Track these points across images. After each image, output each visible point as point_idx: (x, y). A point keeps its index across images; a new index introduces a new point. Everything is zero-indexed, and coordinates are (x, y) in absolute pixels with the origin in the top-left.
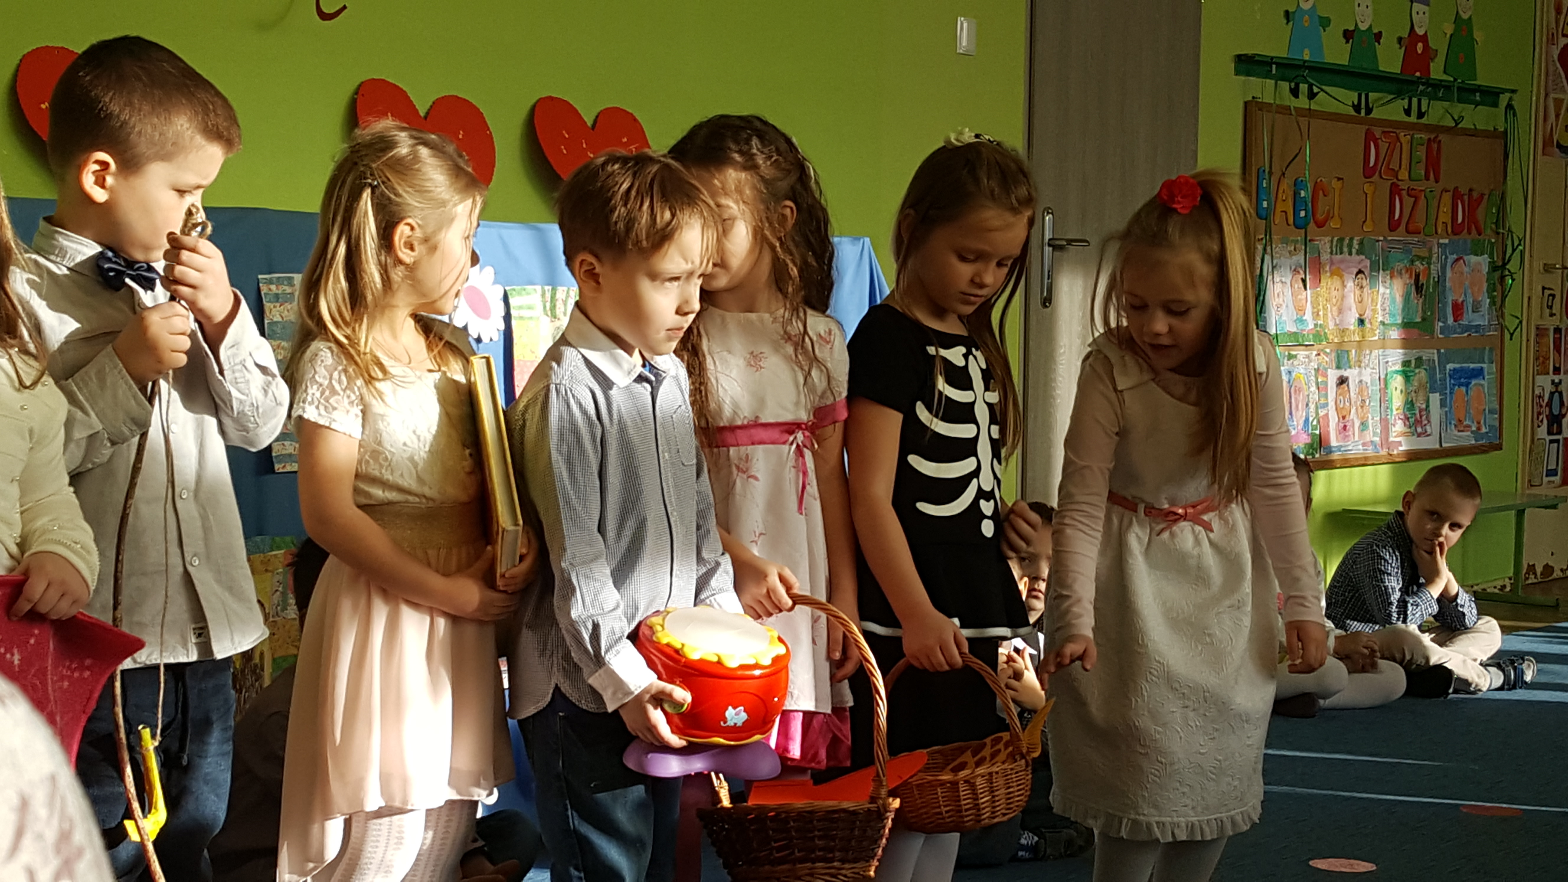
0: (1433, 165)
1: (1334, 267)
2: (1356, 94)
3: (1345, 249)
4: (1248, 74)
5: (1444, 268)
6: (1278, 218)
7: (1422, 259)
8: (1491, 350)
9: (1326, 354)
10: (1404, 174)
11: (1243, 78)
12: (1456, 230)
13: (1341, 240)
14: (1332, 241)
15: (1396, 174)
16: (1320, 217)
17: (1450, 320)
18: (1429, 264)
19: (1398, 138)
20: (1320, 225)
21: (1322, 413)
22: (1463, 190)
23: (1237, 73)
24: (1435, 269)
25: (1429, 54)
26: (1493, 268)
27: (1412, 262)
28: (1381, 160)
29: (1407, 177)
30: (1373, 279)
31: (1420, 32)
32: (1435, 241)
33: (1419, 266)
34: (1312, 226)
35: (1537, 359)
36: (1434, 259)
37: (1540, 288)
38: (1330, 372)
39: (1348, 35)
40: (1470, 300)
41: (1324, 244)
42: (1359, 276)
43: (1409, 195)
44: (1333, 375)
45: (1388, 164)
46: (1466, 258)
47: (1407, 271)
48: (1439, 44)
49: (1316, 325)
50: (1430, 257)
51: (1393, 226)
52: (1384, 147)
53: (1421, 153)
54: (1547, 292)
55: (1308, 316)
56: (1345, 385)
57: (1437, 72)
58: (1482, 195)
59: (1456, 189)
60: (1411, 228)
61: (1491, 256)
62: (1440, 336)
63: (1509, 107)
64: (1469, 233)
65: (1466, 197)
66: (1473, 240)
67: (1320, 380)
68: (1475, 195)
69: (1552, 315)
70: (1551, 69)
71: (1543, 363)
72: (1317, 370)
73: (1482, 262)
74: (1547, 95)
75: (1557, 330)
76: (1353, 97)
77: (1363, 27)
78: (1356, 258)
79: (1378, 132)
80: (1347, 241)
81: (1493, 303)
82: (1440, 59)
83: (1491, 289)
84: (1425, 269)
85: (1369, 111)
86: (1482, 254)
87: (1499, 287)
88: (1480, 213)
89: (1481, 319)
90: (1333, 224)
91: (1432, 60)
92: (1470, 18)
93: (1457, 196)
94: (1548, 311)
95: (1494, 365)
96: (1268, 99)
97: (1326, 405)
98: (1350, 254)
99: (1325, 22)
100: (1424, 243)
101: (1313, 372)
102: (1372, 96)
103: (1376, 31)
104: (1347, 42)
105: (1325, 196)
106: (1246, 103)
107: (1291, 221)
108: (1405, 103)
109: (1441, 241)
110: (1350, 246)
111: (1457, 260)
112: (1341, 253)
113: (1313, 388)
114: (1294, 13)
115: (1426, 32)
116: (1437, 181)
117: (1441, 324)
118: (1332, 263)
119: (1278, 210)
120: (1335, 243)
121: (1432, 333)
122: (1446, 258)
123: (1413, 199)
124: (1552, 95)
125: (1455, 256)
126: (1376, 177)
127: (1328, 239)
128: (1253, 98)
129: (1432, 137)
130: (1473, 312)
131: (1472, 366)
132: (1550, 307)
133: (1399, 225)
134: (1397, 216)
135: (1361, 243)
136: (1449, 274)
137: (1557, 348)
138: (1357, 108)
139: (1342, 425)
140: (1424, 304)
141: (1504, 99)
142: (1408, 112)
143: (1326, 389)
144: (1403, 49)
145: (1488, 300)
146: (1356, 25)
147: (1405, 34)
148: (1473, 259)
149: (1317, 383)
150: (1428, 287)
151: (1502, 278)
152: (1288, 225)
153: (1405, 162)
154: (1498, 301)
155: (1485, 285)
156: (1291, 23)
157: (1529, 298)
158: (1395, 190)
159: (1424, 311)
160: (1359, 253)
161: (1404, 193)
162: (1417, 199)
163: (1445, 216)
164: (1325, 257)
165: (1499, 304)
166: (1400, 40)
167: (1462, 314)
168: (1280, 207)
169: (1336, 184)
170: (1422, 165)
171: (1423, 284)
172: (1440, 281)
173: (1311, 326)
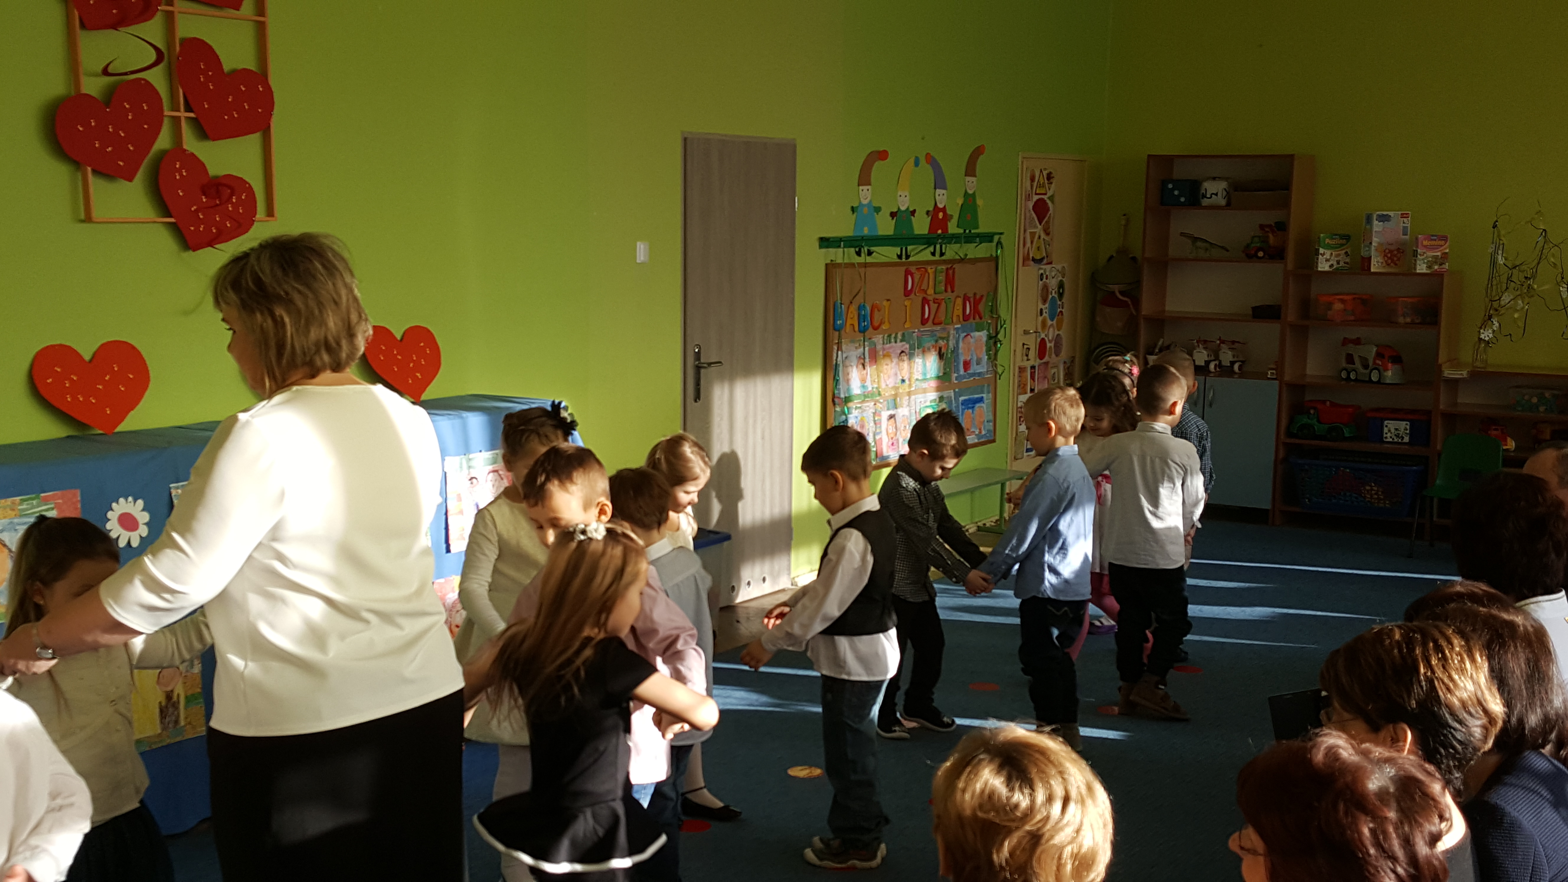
0: (950, 282)
1: (885, 352)
2: (899, 249)
3: (893, 340)
4: (827, 247)
5: (957, 343)
6: (848, 328)
7: (942, 338)
8: (988, 385)
9: (881, 403)
10: (931, 291)
11: (824, 250)
12: (966, 318)
13: (889, 336)
14: (884, 337)
15: (925, 292)
16: (876, 324)
17: (962, 372)
18: (948, 341)
19: (926, 271)
20: (876, 329)
21: (877, 437)
22: (971, 295)
23: (821, 247)
24: (952, 344)
25: (947, 218)
26: (990, 337)
27: (936, 341)
28: (915, 285)
29: (933, 292)
30: (911, 356)
31: (941, 206)
32: (951, 327)
33: (942, 343)
34: (871, 329)
35: (1019, 386)
36: (951, 337)
37: (1021, 344)
38: (883, 413)
39: (893, 215)
40: (975, 358)
41: (878, 339)
42: (902, 354)
43: (934, 302)
44: (885, 414)
45: (920, 287)
46: (972, 334)
47: (933, 346)
48: (954, 211)
49: (873, 388)
50: (949, 336)
51: (924, 322)
52: (917, 277)
53: (942, 278)
54: (1025, 347)
55: (868, 383)
56: (893, 420)
57: (953, 228)
58: (982, 296)
59: (965, 295)
60: (936, 321)
61: (988, 330)
62: (955, 382)
63: (999, 243)
64: (974, 319)
65: (972, 300)
66: (976, 323)
67: (876, 419)
68: (978, 297)
69: (1028, 360)
70: (1028, 215)
71: (1023, 387)
72: (874, 414)
73: (983, 335)
74: (1025, 231)
75: (1033, 367)
76: (898, 250)
77: (903, 208)
78: (899, 344)
79: (913, 269)
80: (893, 336)
81: (989, 358)
82: (954, 221)
83: (988, 350)
84: (945, 346)
85: (908, 257)
86: (983, 330)
87: (993, 348)
88: (981, 307)
89: (982, 369)
90: (884, 327)
91: (950, 220)
92: (974, 193)
93: (966, 298)
94: (1025, 358)
95: (990, 395)
96: (839, 261)
97: (881, 432)
98: (896, 342)
99: (878, 210)
100: (944, 329)
101: (872, 415)
102: (909, 248)
103: (911, 209)
104: (893, 219)
105: (879, 311)
106: (826, 265)
107: (857, 329)
108: (931, 249)
109: (956, 326)
110: (896, 338)
111: (966, 336)
112: (890, 342)
113: (872, 424)
114: (857, 207)
115: (945, 207)
116: (953, 292)
117: (956, 375)
118: (884, 349)
119: (848, 325)
120: (885, 338)
121: (950, 381)
122: (959, 336)
123: (936, 305)
124: (1028, 231)
125: (965, 334)
126: (912, 296)
127: (881, 336)
128: (832, 261)
129: (949, 266)
130: (977, 364)
131: (976, 396)
132: (1027, 355)
133: (927, 322)
134: (926, 316)
135: (903, 335)
136: (961, 344)
137: (1032, 378)
138: (900, 257)
139: (890, 443)
140: (945, 364)
141: (996, 238)
142: (933, 254)
143: (880, 423)
144: (930, 217)
145: (986, 357)
146: (899, 208)
147: (931, 209)
148: (977, 334)
149: (875, 421)
150: (947, 354)
151: (995, 343)
152: (855, 331)
153: (931, 283)
154: (993, 357)
155: (984, 349)
156: (855, 214)
157: (1015, 351)
158: (925, 301)
159: (945, 369)
160: (901, 341)
161: (931, 303)
162: (939, 304)
163: (958, 311)
164: (879, 347)
165: (993, 358)
166: (928, 213)
167: (970, 367)
168: (849, 322)
169: (885, 303)
170: (943, 284)
171: (943, 354)
172: (955, 350)
173: (870, 389)
